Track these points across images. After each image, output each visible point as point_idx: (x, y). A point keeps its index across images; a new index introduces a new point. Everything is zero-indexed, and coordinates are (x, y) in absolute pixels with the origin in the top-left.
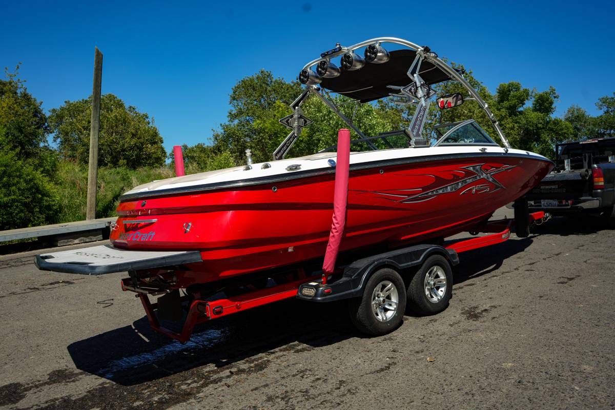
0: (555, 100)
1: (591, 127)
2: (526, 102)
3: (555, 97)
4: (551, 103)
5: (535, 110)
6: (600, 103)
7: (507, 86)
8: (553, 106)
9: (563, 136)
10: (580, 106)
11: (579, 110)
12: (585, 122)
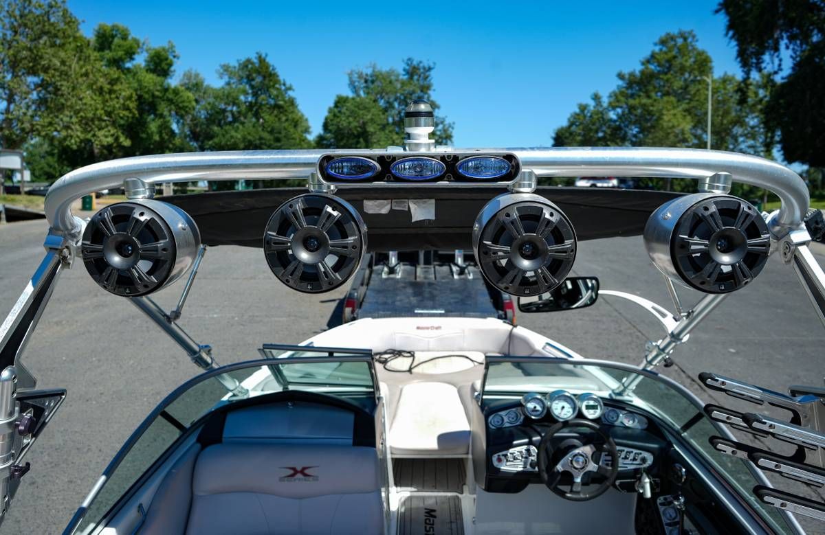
0: (175, 60)
1: (211, 100)
2: (136, 56)
3: (174, 57)
4: (170, 65)
5: (149, 70)
6: (221, 71)
7: (109, 29)
8: (172, 69)
9: (184, 110)
10: (198, 71)
11: (197, 75)
12: (204, 93)
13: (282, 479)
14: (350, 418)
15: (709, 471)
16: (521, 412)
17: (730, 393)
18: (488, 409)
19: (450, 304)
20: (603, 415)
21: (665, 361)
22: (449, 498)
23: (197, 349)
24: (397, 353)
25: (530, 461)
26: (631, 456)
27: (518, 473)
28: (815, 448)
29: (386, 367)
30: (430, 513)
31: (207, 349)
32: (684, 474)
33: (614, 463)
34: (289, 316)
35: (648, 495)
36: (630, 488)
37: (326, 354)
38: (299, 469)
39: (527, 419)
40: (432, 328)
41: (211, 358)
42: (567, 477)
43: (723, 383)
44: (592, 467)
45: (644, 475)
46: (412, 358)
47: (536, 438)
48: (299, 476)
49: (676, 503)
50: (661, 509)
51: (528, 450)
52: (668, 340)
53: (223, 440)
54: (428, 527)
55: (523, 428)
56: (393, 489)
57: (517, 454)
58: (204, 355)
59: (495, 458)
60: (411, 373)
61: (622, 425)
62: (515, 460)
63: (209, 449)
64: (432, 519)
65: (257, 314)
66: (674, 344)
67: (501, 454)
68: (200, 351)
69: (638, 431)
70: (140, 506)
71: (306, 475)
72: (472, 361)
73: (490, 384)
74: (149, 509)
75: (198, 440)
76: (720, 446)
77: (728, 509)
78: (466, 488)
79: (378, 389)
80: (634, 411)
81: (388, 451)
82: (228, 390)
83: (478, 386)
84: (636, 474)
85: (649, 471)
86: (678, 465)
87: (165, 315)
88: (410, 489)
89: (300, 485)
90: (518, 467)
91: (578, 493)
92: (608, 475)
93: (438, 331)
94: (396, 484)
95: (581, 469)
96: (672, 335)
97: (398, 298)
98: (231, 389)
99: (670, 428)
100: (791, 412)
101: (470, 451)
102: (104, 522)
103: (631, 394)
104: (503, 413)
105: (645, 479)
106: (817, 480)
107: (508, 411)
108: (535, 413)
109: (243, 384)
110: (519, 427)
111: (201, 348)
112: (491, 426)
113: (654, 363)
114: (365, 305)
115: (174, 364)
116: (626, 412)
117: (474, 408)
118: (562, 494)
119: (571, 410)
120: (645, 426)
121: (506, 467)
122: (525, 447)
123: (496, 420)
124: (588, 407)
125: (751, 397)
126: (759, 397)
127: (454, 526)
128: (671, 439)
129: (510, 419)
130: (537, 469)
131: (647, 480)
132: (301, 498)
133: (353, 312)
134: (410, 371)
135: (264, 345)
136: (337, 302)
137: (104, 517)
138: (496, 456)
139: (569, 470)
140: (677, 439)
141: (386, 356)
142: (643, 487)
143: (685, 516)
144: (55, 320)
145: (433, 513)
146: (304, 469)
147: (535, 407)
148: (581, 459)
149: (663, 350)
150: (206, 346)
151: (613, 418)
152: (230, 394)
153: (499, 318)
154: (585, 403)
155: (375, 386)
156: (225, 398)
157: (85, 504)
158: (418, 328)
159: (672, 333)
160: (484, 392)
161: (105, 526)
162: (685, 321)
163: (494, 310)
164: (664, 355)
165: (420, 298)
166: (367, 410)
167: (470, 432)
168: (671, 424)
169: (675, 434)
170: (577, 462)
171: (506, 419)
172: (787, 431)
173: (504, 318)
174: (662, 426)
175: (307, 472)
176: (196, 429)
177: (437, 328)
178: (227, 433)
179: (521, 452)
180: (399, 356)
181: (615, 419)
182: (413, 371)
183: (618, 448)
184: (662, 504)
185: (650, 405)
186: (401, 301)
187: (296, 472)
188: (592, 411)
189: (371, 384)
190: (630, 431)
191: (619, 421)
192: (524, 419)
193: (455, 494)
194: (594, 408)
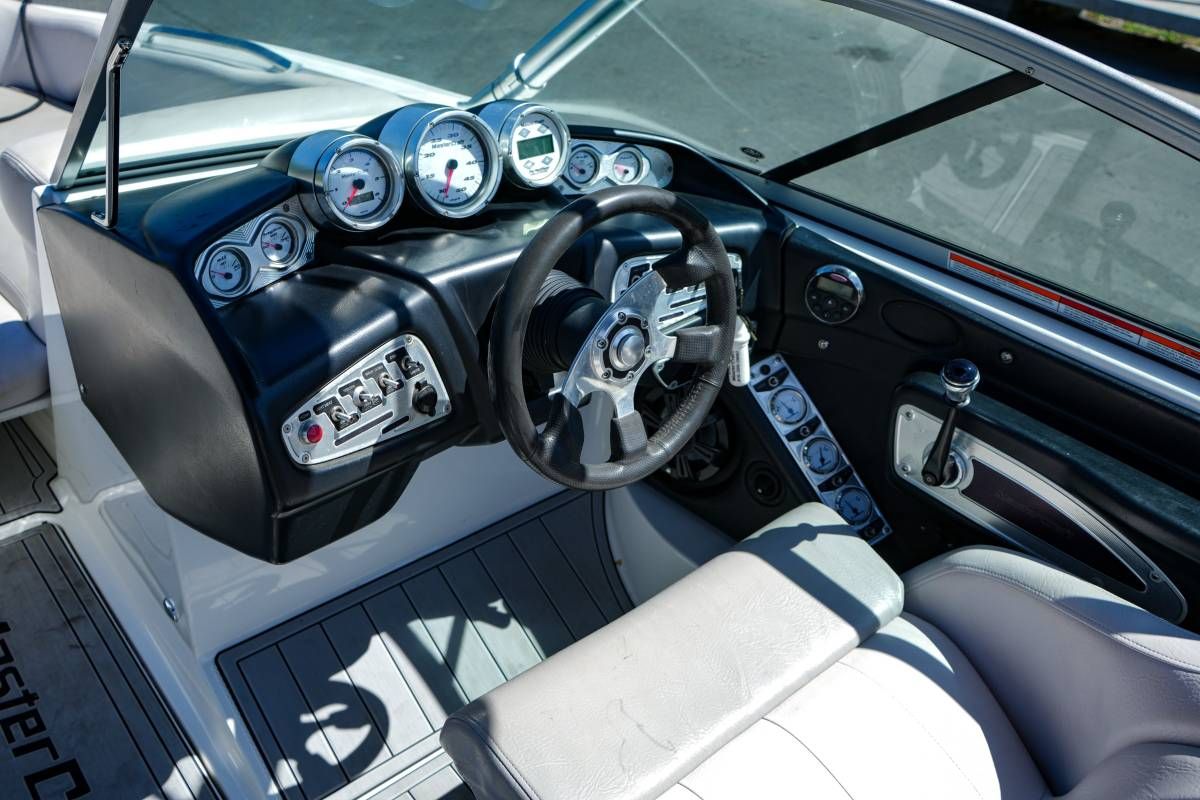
22: (23, 539)
25: (412, 391)
45: (738, 322)
51: (399, 356)
57: (367, 386)
59: (293, 431)
67: (308, 406)
73: (137, 137)
91: (642, 451)
95: (636, 367)
104: (235, 238)
107: (250, 222)
108: (361, 208)
112: (217, 304)
116: (617, 145)
119: (476, 171)
120: (669, 179)
122: (388, 347)
123: (215, 265)
124: (528, 148)
131: (744, 335)
138: (293, 420)
179: (375, 373)
181: (588, 174)
188: (537, 161)
191: (601, 174)
192: (317, 237)
193: (38, 519)
194: (543, 145)
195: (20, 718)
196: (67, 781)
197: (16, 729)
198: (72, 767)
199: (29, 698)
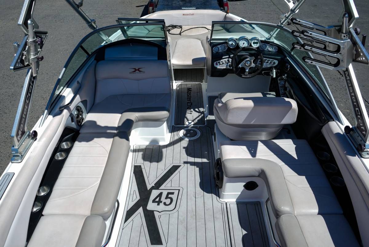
13: (130, 73)
14: (156, 49)
15: (299, 65)
16: (226, 45)
17: (301, 25)
18: (213, 45)
19: (198, 4)
20: (260, 46)
21: (288, 22)
22: (197, 84)
23: (90, 21)
24: (174, 27)
25: (229, 64)
26: (270, 62)
27: (224, 69)
28: (326, 42)
29: (170, 33)
30: (189, 89)
31: (94, 21)
32: (289, 67)
33: (262, 64)
34: (122, 14)
35: (274, 76)
36: (268, 74)
37: (145, 22)
38: (137, 69)
39: (229, 48)
40: (190, 14)
41: (96, 26)
42: (243, 70)
43: (299, 21)
44: (253, 65)
45: (274, 69)
46: (181, 29)
47: (232, 56)
48: (137, 71)
49: (284, 77)
50: (279, 81)
51: (228, 60)
52: (290, 13)
53: (105, 59)
54: (188, 94)
55: (227, 52)
56: (174, 82)
57: (224, 62)
58: (93, 24)
59: (215, 63)
60: (181, 35)
61: (268, 50)
62: (223, 64)
63: (100, 62)
64: (190, 91)
65: (106, 13)
66: (292, 14)
67: (217, 62)
68: (91, 22)
69: (274, 52)
70: (78, 82)
71: (140, 71)
72: (208, 29)
73: (214, 36)
74: (81, 82)
75: (95, 59)
76: (306, 60)
77: (303, 79)
78: (204, 81)
79: (167, 39)
80: (272, 44)
81: (172, 66)
82: (104, 40)
83: (209, 37)
84: (270, 69)
85: (276, 68)
86: (287, 64)
87: (76, 5)
88: (181, 81)
89: (137, 75)
90: (224, 67)
91: (247, 75)
92: (259, 68)
93: (193, 16)
94: (175, 80)
95: (249, 66)
96: (292, 10)
97: (174, 2)
98: (105, 40)
99: (287, 50)
100: (324, 33)
101: (206, 66)
102: (66, 86)
103: (274, 39)
104: (219, 46)
105: (274, 70)
106: (324, 53)
107: (221, 45)
108: (232, 46)
109: (110, 38)
110: (225, 52)
111: (91, 20)
112: (214, 51)
113: (284, 24)
114: (158, 6)
115: (71, 37)
116: (269, 45)
117: (207, 46)
118: (241, 76)
119: (247, 44)
120: (277, 50)
121: (219, 67)
122: (227, 59)
123: (216, 49)
124: (254, 43)
125: (309, 27)
126: (312, 27)
127: (199, 94)
128: (287, 55)
129: (222, 49)
130: (231, 68)
131: (275, 71)
132: (138, 80)
133: (153, 9)
134: (180, 34)
135: (118, 18)
136: (144, 6)
137: (66, 84)
139: (244, 67)
140: (289, 55)
141: (170, 28)
142: (273, 74)
143: (287, 82)
144: (11, 18)
145: (191, 90)
146: (139, 69)
147: (232, 43)
148: (249, 62)
149: (287, 18)
150: (93, 20)
151: (264, 47)
152: (105, 42)
153: (221, 10)
154: (253, 41)
155: (166, 37)
156: (103, 44)
157: (60, 77)
158: (183, 15)
159: (292, 9)
160: (212, 39)
161: (67, 88)
162: (297, 3)
163: (219, 7)
164: (288, 20)
165: (184, 2)
166: (163, 46)
167: (206, 57)
168: (287, 49)
169: (288, 53)
170: (247, 64)
171: (220, 49)
172: (316, 36)
173: (223, 10)
174: (284, 50)
175: (140, 70)
176: (93, 55)
177: (192, 15)
178: (106, 56)
179: (225, 61)
180: (175, 28)
181: (265, 48)
182: (181, 34)
183: (264, 59)
184: (279, 80)
185: (280, 42)
186: (175, 3)
187: (136, 70)
188: (255, 45)
189: (164, 37)
190: (270, 53)
191: (266, 48)
192: (228, 48)
193: (199, 83)
194: (257, 43)
195: (189, 98)
196: (191, 104)
197: (188, 99)
198: (192, 103)
199: (191, 97)
